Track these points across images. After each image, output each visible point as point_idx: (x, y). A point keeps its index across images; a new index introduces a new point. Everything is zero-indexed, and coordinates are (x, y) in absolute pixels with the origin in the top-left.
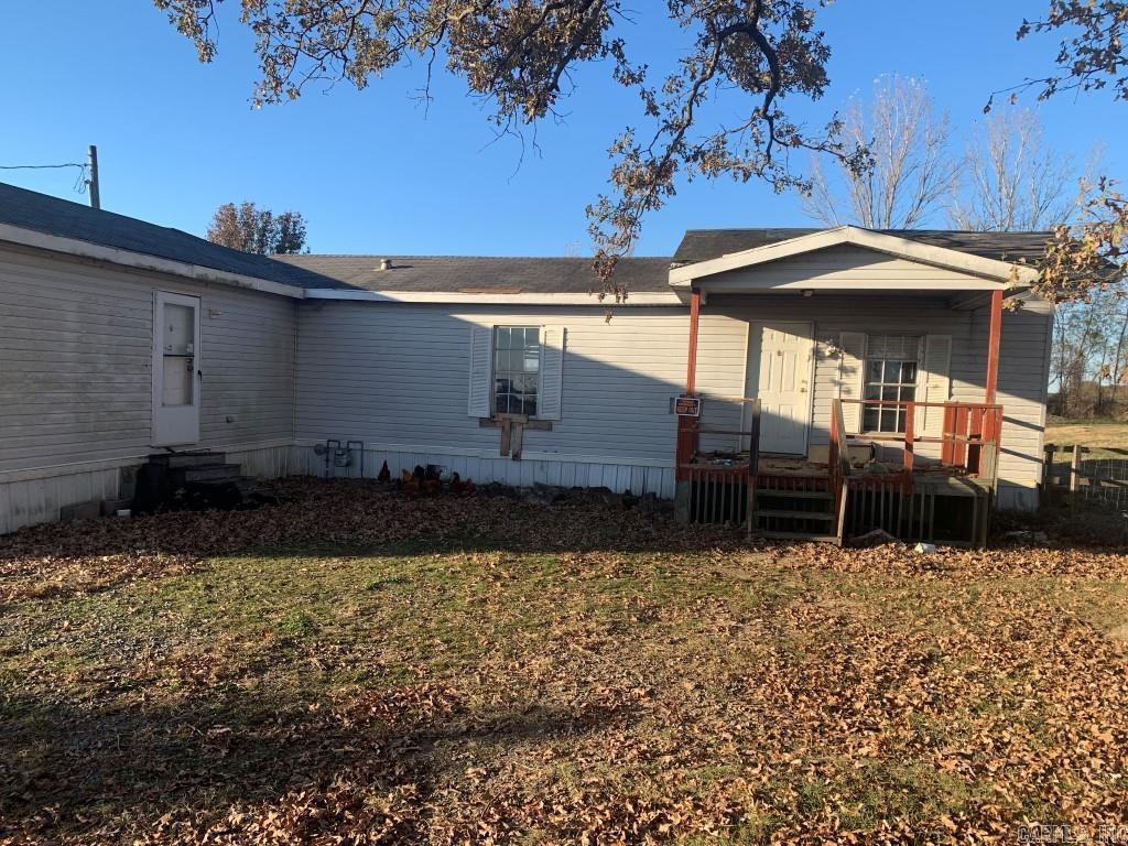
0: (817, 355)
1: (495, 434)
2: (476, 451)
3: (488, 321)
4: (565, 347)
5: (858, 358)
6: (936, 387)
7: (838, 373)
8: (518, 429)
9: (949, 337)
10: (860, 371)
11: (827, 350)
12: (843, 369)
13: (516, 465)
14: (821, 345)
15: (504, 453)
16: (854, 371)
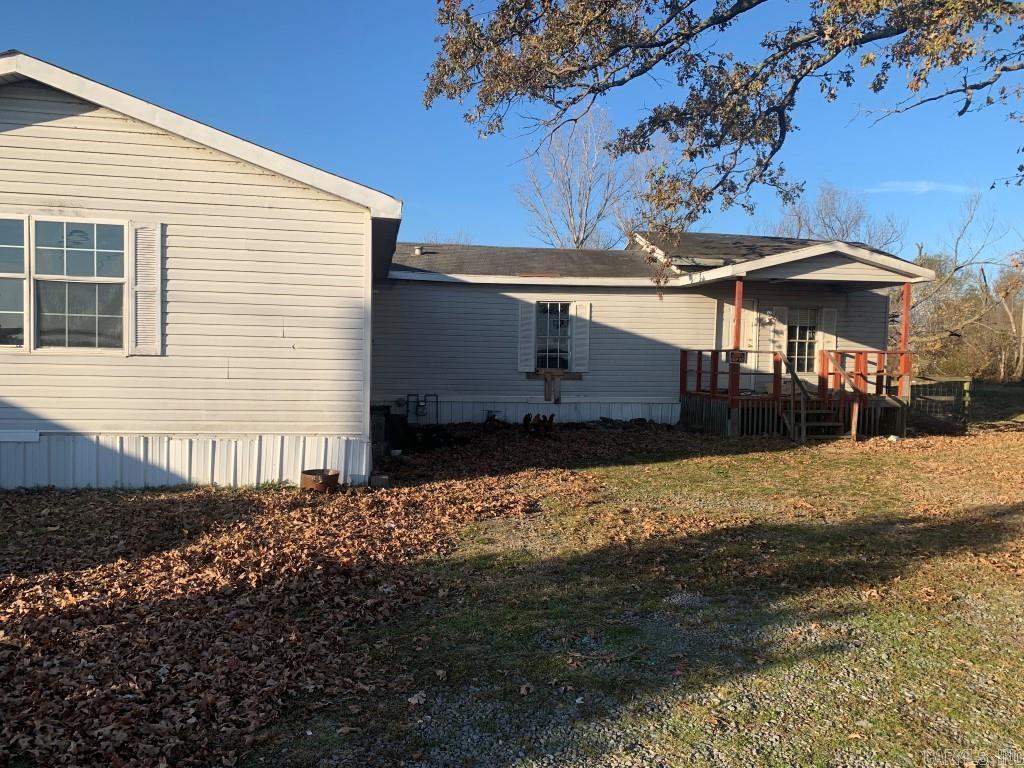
0: (760, 322)
1: (539, 384)
2: (524, 398)
3: (532, 298)
4: (591, 317)
5: (784, 324)
6: (828, 342)
7: (772, 334)
8: (557, 380)
9: (835, 310)
10: (786, 333)
11: (767, 318)
12: (776, 332)
13: (556, 407)
14: (763, 316)
15: (547, 399)
16: (782, 333)
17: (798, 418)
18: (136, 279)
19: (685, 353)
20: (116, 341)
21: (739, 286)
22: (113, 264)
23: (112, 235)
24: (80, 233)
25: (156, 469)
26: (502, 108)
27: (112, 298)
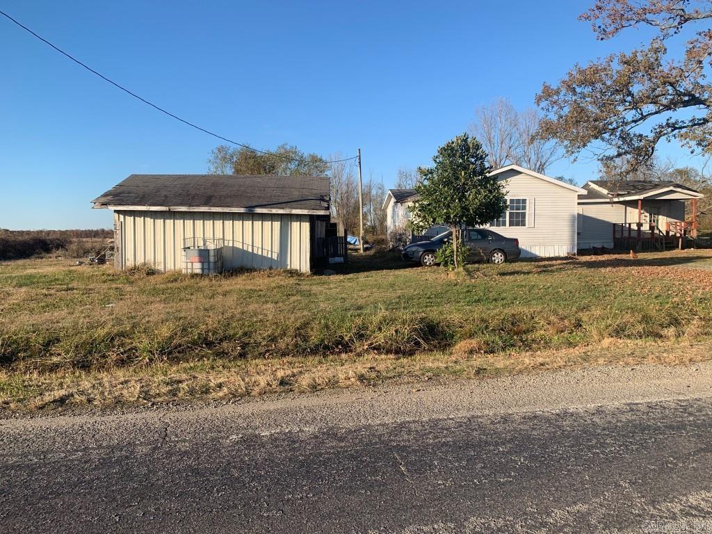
5: (648, 213)
11: (642, 211)
12: (645, 216)
16: (647, 216)
17: (662, 244)
18: (529, 211)
19: (614, 224)
20: (524, 225)
21: (640, 202)
22: (524, 208)
23: (524, 201)
24: (518, 201)
25: (533, 254)
26: (576, 154)
27: (524, 215)
